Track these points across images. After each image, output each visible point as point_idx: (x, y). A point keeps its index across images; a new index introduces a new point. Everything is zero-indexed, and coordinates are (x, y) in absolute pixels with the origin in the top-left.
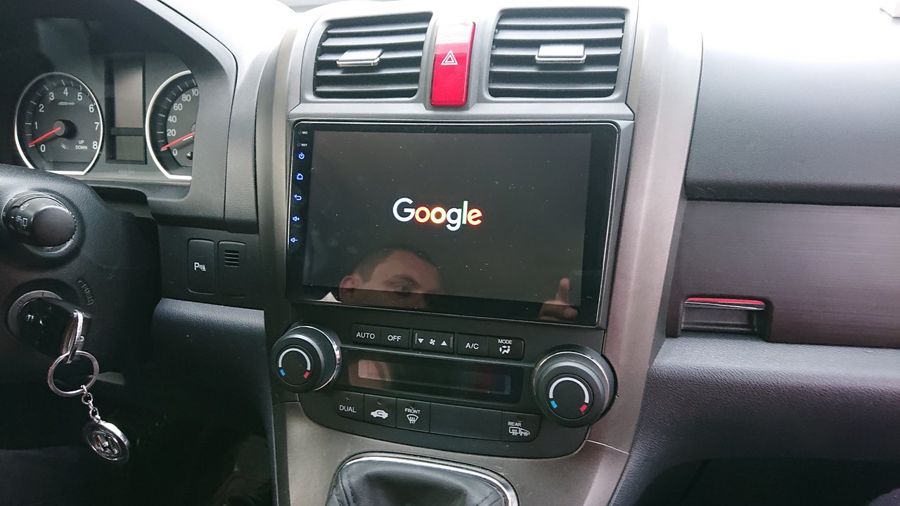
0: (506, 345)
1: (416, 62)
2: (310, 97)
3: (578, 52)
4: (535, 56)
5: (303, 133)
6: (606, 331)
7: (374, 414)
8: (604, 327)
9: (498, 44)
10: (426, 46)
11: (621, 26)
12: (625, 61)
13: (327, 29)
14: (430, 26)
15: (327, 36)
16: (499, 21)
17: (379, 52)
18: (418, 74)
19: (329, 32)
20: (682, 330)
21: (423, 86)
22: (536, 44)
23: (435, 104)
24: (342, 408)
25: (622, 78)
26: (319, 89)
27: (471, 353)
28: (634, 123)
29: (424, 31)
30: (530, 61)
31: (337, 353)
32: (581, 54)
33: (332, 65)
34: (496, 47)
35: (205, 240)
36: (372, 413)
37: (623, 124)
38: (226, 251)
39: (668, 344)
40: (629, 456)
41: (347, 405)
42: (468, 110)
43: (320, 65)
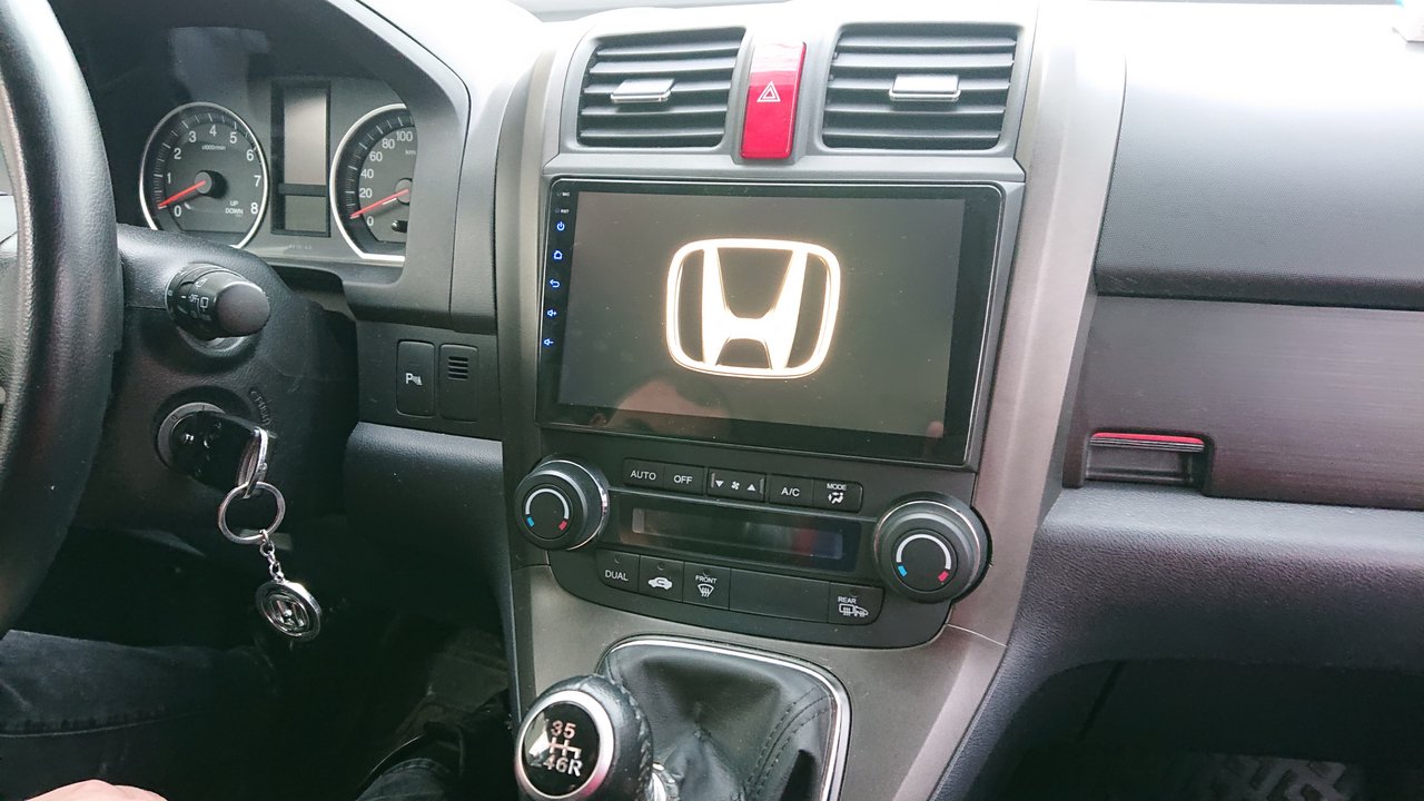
0: (839, 491)
1: (722, 97)
2: (573, 144)
3: (949, 86)
4: (888, 91)
5: (564, 194)
6: (977, 473)
7: (653, 583)
8: (975, 468)
9: (838, 73)
10: (736, 75)
11: (1011, 50)
12: (1014, 101)
13: (597, 50)
14: (743, 46)
15: (596, 59)
16: (839, 40)
17: (670, 82)
18: (725, 113)
19: (599, 53)
20: (1086, 479)
21: (732, 131)
22: (890, 74)
23: (747, 156)
24: (609, 574)
25: (1010, 124)
26: (585, 134)
27: (789, 503)
28: (1025, 187)
29: (733, 53)
30: (880, 98)
31: (604, 498)
32: (953, 88)
33: (604, 101)
34: (835, 77)
35: (423, 343)
36: (650, 582)
37: (1009, 187)
38: (451, 358)
39: (1065, 496)
40: (1006, 650)
41: (616, 569)
42: (793, 163)
43: (587, 101)
